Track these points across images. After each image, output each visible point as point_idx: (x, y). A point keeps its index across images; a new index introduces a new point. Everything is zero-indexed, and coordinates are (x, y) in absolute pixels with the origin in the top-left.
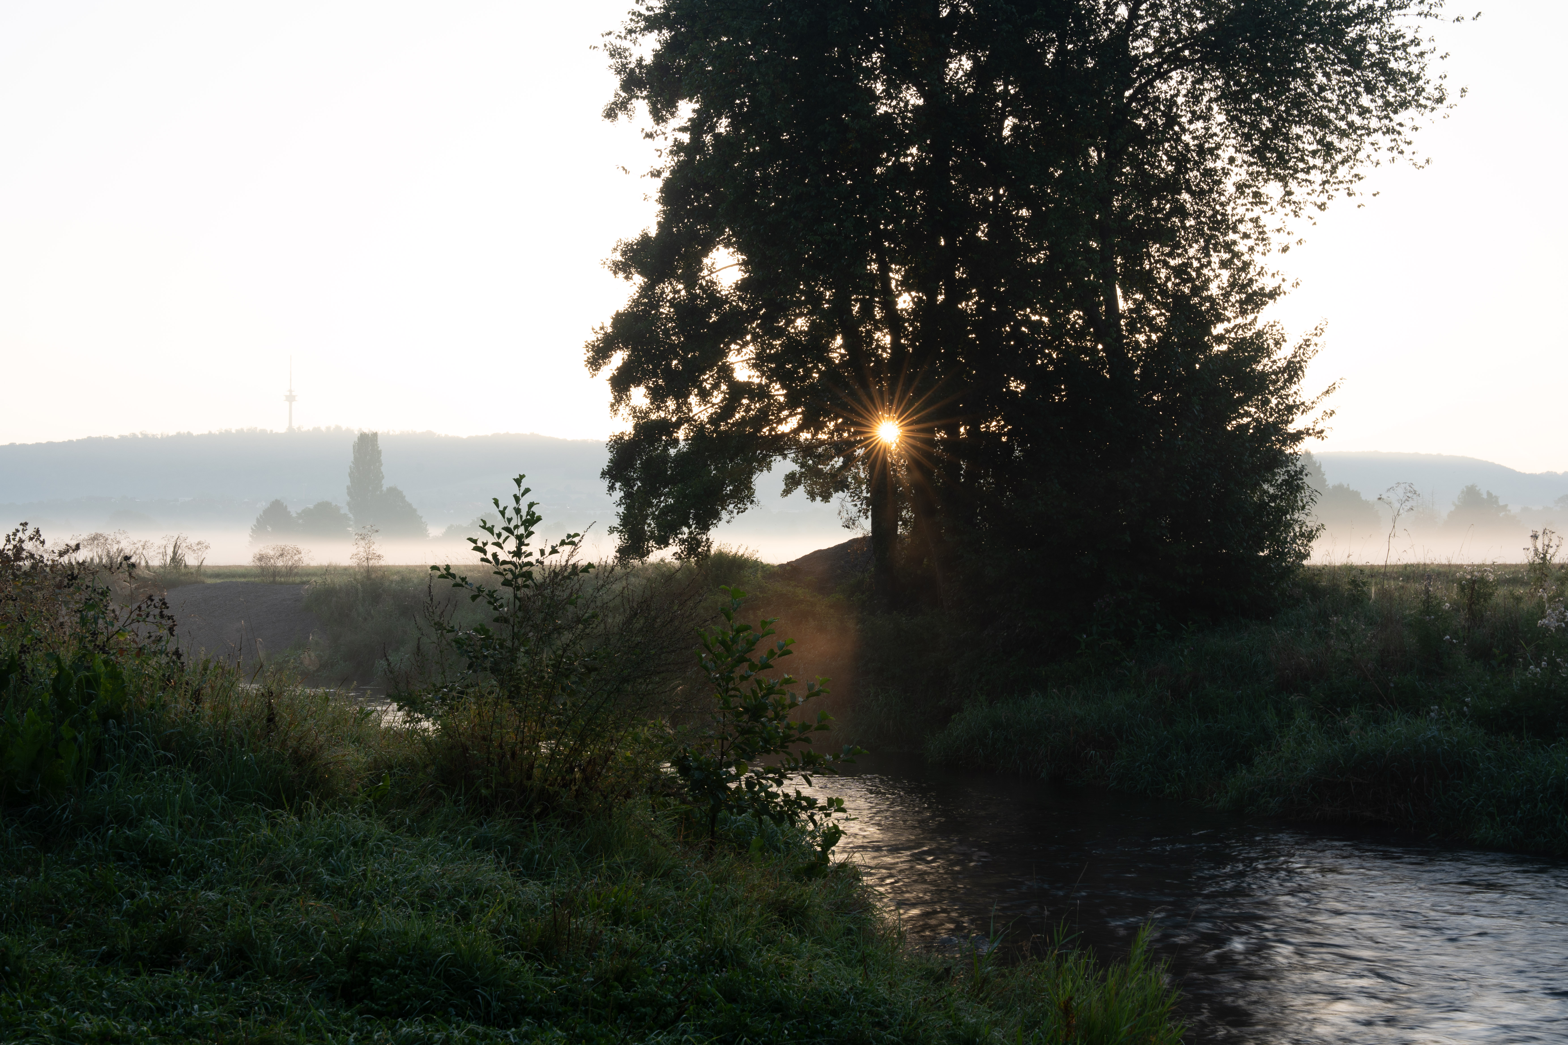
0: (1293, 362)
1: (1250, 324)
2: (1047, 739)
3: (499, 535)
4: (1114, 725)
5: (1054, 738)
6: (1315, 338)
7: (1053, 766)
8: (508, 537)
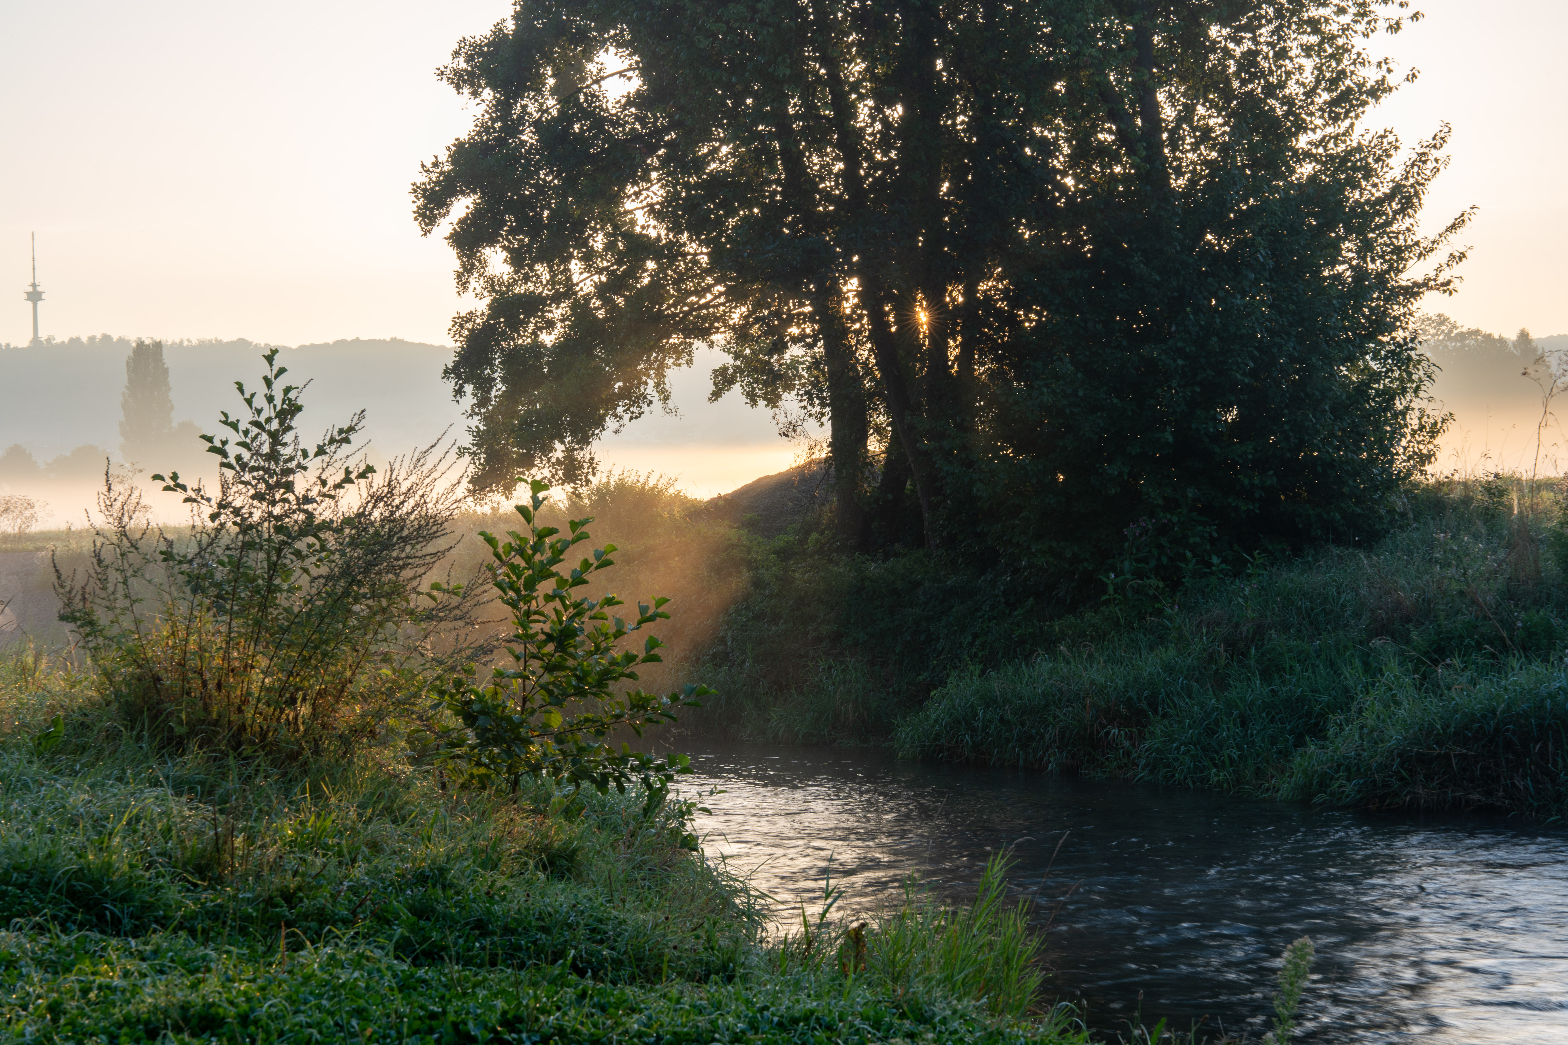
1: (1344, 135)
2: (1055, 717)
3: (246, 433)
4: (1146, 694)
5: (1065, 715)
6: (1433, 151)
7: (1064, 754)
8: (258, 434)
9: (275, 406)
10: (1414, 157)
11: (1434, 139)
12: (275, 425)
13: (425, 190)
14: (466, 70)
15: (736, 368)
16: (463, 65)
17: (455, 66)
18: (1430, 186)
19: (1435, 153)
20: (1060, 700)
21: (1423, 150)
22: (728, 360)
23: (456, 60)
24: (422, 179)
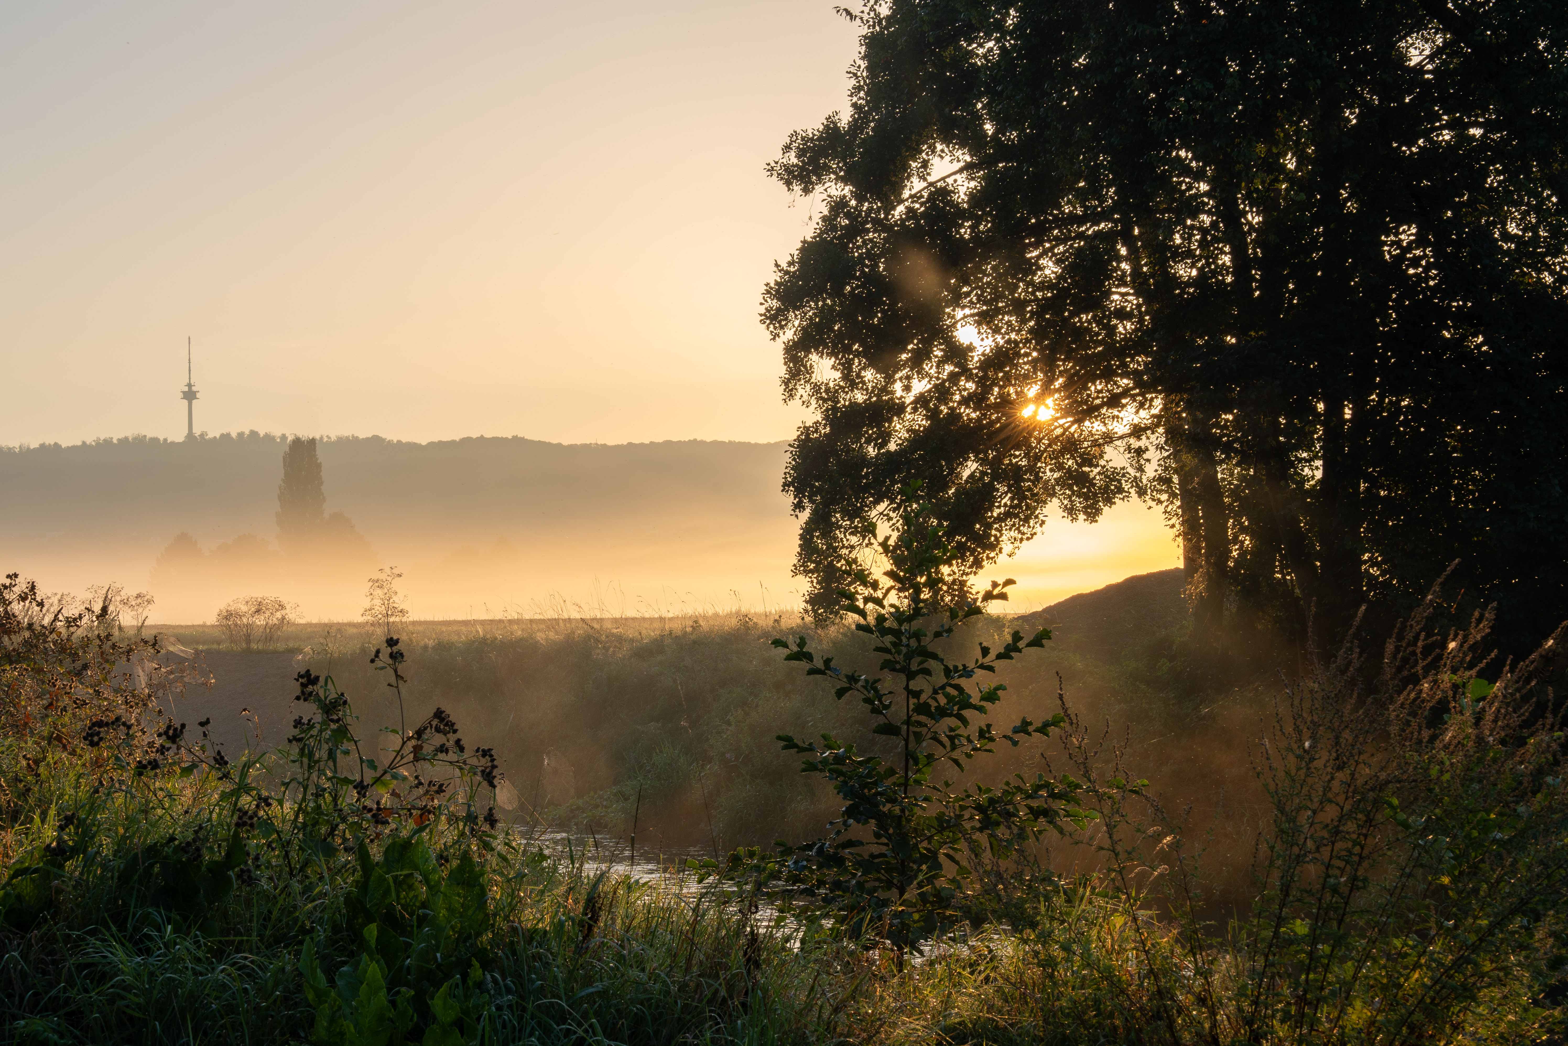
14: (797, 165)
16: (795, 161)
17: (784, 161)
23: (787, 155)
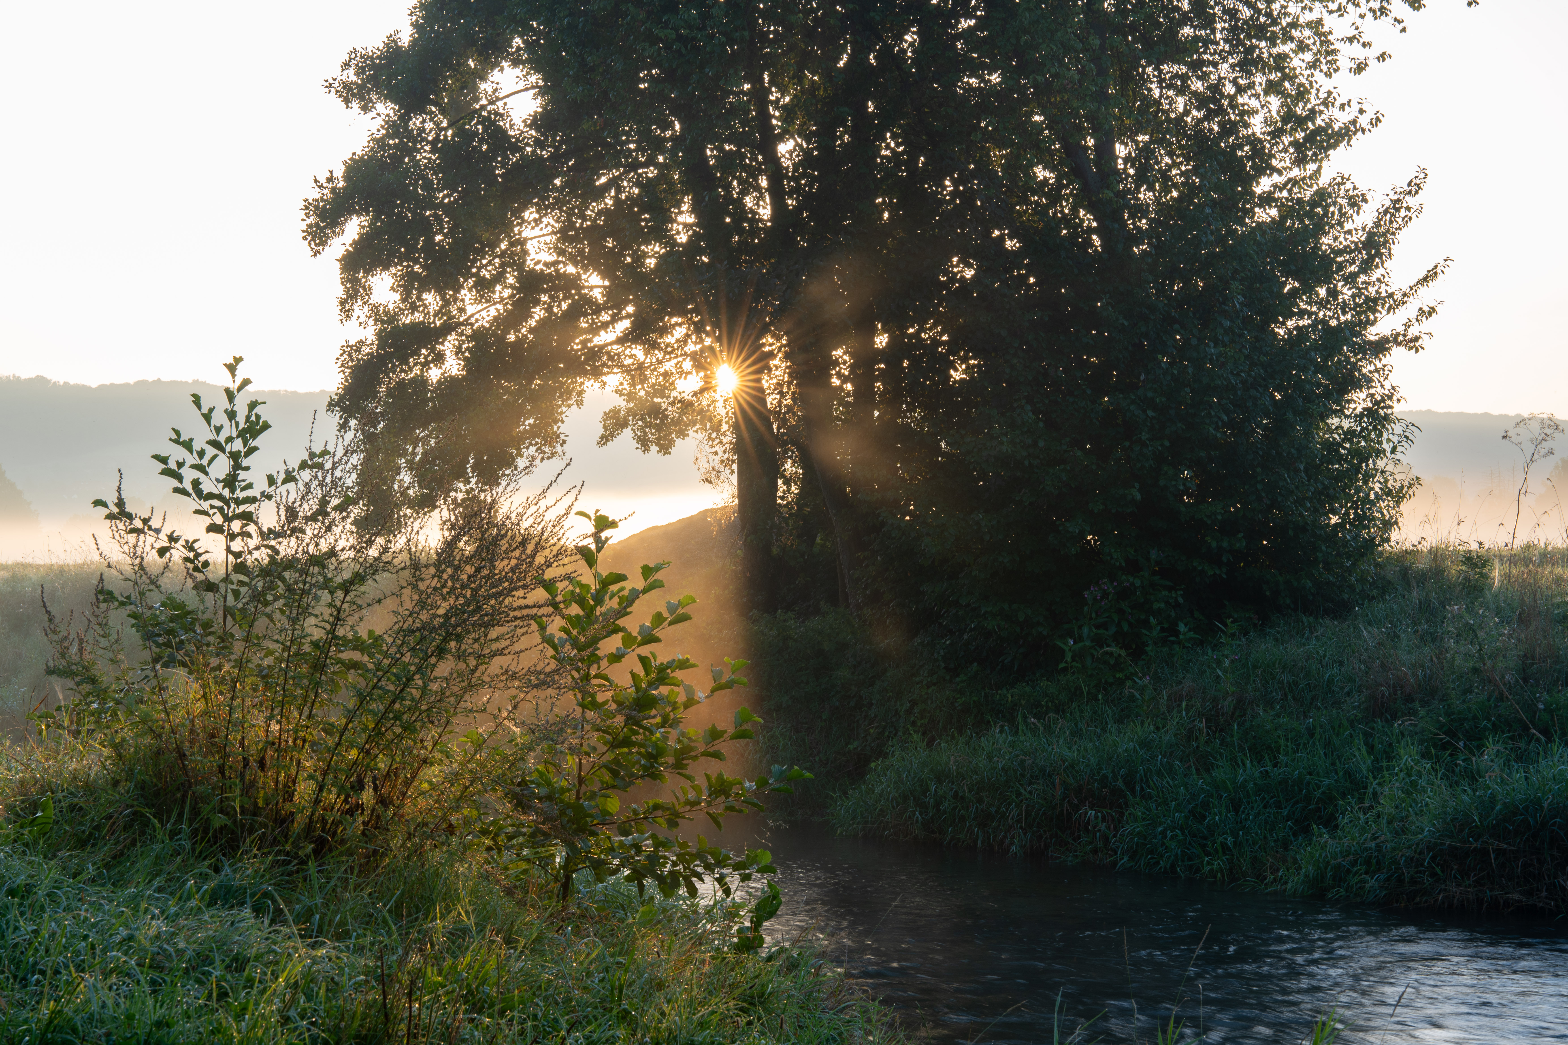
0: (1375, 234)
1: (1310, 178)
2: (1019, 794)
3: (201, 454)
4: (1122, 772)
5: (1030, 793)
6: (1408, 198)
7: (1029, 835)
8: (216, 456)
9: (237, 424)
10: (1388, 203)
11: (1409, 184)
12: (238, 445)
13: (317, 207)
14: (356, 83)
15: (629, 411)
16: (353, 78)
17: (344, 78)
18: (1401, 236)
19: (1409, 201)
20: (1022, 775)
21: (1396, 197)
22: (621, 403)
23: (346, 72)
24: (314, 194)
